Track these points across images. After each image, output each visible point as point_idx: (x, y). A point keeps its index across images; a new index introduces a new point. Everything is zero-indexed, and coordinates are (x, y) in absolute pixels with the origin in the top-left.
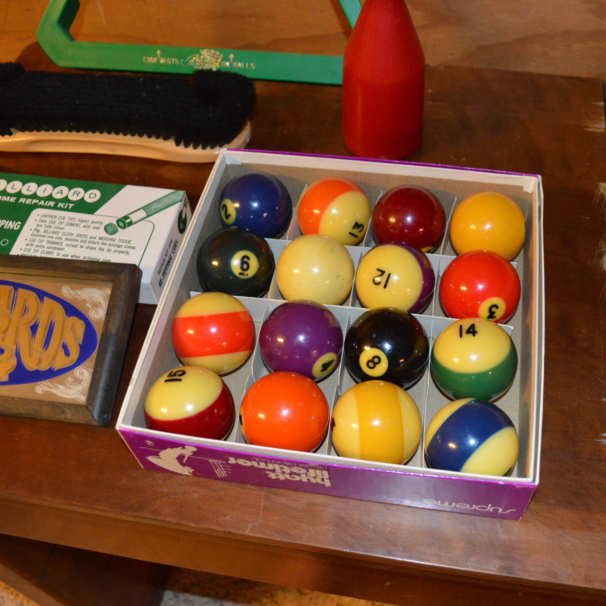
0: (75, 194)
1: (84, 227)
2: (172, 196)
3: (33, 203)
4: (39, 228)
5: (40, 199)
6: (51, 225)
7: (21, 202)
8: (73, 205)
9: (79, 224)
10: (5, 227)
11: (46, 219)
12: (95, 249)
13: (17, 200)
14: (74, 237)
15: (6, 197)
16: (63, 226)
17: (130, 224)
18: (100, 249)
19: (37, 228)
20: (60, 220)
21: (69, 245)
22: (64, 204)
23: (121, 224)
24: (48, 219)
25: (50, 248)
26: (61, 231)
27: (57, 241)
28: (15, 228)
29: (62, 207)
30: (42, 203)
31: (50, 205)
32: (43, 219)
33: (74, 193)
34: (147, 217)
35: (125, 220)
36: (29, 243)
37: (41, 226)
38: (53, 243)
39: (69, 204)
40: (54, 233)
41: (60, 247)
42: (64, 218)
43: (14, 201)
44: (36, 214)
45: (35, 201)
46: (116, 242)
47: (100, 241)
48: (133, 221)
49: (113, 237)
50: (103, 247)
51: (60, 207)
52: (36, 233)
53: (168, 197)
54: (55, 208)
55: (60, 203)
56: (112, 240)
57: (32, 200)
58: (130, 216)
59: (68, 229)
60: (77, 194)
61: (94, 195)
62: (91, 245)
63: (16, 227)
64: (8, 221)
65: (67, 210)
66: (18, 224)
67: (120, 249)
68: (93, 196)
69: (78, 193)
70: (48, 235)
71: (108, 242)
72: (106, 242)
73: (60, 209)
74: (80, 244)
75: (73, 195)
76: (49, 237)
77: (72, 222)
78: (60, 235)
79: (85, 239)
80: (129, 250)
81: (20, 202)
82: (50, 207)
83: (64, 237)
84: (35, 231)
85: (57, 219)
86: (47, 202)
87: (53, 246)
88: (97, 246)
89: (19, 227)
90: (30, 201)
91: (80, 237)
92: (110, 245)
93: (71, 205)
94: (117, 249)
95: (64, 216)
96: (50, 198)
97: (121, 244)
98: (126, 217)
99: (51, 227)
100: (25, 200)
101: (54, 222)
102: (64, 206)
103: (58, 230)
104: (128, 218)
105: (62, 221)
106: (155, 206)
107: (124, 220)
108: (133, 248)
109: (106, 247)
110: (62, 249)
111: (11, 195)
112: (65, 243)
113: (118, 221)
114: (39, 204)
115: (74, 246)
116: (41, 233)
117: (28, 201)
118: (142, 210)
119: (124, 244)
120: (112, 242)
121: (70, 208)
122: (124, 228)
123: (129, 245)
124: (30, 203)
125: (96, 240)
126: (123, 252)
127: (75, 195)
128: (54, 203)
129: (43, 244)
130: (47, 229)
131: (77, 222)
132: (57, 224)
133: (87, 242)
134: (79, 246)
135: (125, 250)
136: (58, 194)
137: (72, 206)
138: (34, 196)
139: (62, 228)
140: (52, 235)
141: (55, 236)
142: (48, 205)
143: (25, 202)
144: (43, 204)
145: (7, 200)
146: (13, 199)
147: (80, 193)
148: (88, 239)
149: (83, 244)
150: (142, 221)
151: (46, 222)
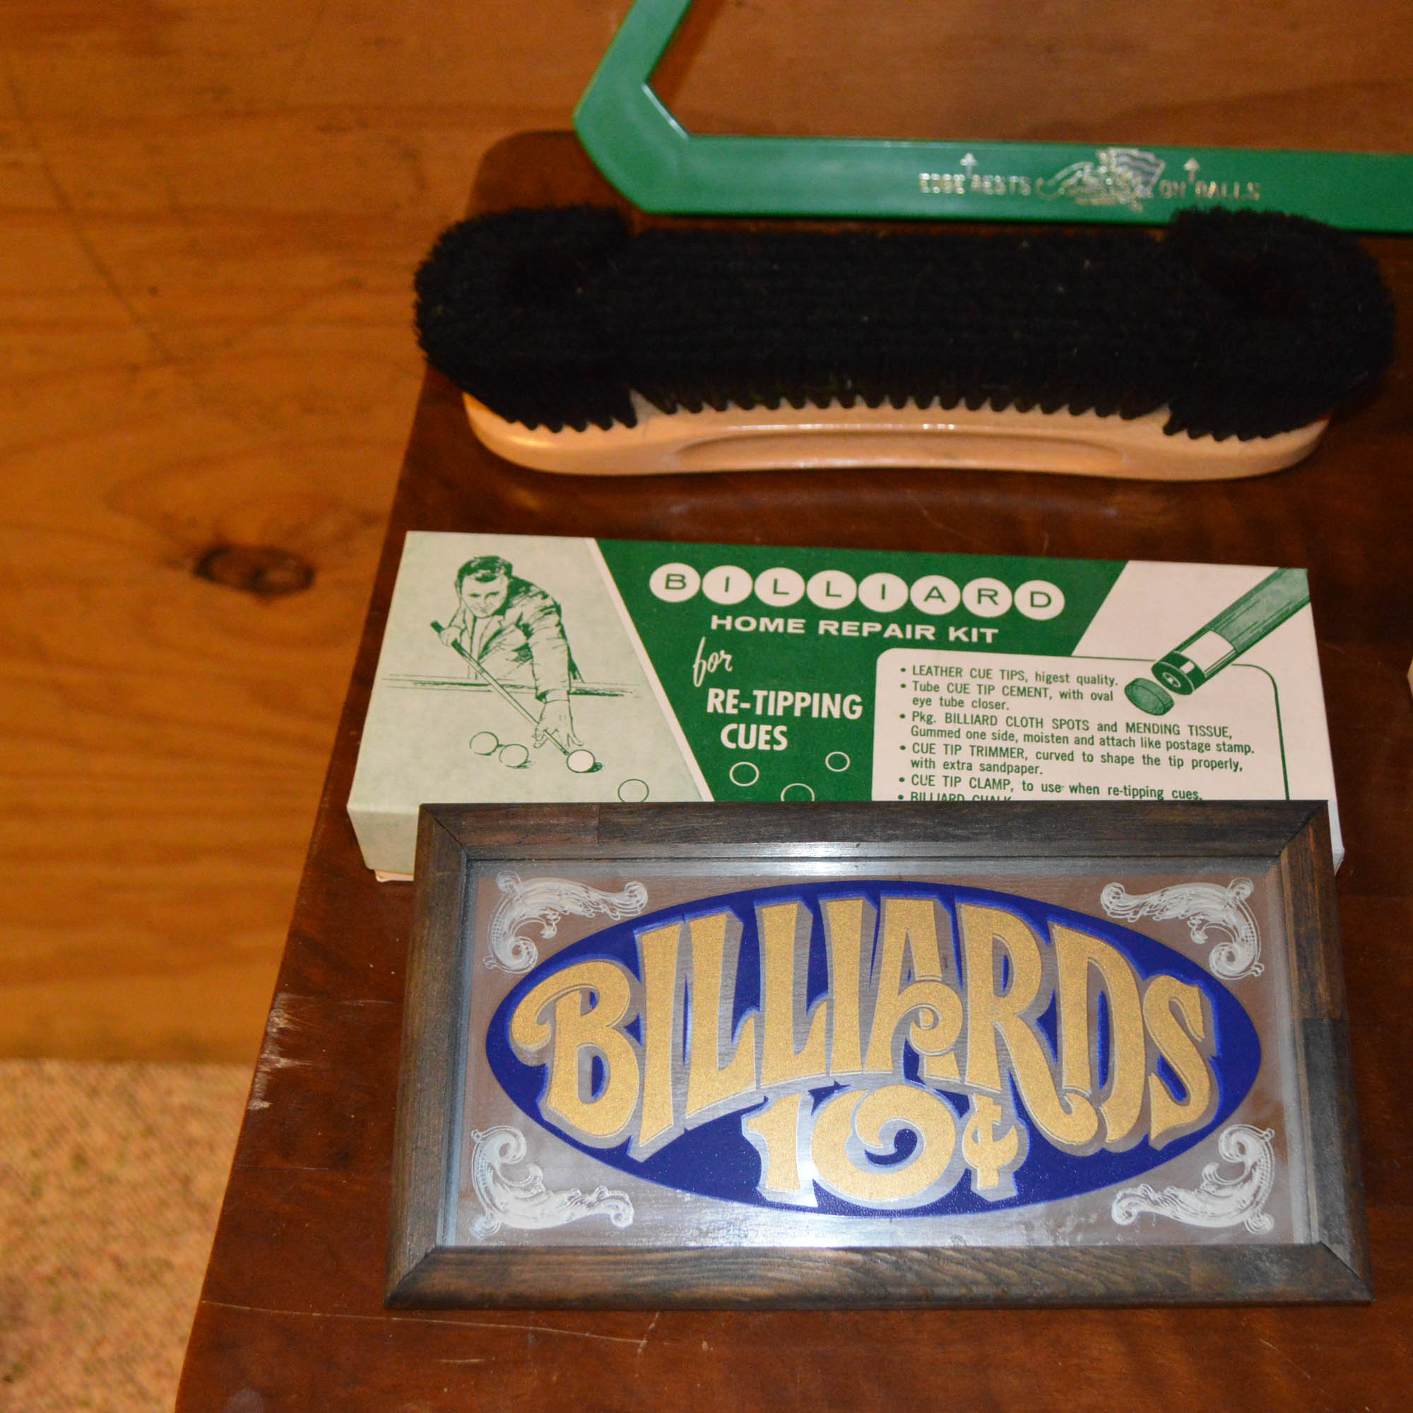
0: (983, 599)
1: (1063, 695)
2: (1275, 586)
3: (865, 634)
4: (926, 710)
5: (885, 619)
6: (958, 697)
7: (827, 631)
8: (996, 631)
9: (1045, 689)
10: (815, 714)
11: (933, 680)
12: (1131, 760)
13: (811, 627)
14: (1048, 730)
15: (772, 621)
16: (996, 696)
17: (1198, 677)
18: (1147, 759)
19: (917, 708)
20: (978, 681)
21: (1048, 757)
22: (964, 629)
23: (1170, 680)
24: (942, 681)
25: (990, 768)
26: (1001, 715)
27: (1005, 745)
28: (849, 716)
29: (965, 639)
30: (894, 631)
31: (923, 636)
32: (923, 680)
33: (980, 596)
34: (1238, 654)
35: (1179, 666)
36: (917, 757)
37: (929, 701)
38: (992, 752)
39: (982, 630)
40: (977, 720)
41: (1019, 762)
42: (987, 673)
43: (802, 631)
44: (890, 665)
45: (868, 628)
46: (1185, 736)
47: (1136, 736)
48: (1204, 666)
49: (1168, 719)
50: (1153, 752)
51: (957, 638)
52: (923, 726)
53: (1267, 590)
54: (941, 643)
55: (952, 629)
56: (1169, 729)
57: (857, 624)
58: (1185, 653)
59: (1020, 707)
60: (991, 597)
61: (1045, 600)
62: (1116, 751)
63: (853, 712)
64: (816, 696)
65: (981, 646)
66: (853, 703)
67: (1206, 756)
68: (1040, 600)
69: (992, 593)
70: (965, 729)
71: (1164, 738)
72: (1154, 738)
73: (958, 646)
74: (1079, 750)
75: (979, 602)
76: (971, 735)
77: (1015, 682)
78: (1002, 727)
79: (1087, 735)
80: (1237, 756)
81: (821, 632)
82: (923, 644)
83: (1019, 733)
84: (918, 719)
85: (966, 678)
86: (909, 628)
87: (999, 761)
88: (1137, 752)
89: (859, 710)
90: (856, 628)
91: (1065, 727)
92: (1170, 746)
93: (989, 633)
94: (1196, 755)
95: (983, 667)
96: (909, 614)
97: (1205, 740)
98: (1175, 659)
99: (961, 703)
100: (836, 624)
101: (964, 688)
102: (968, 634)
103: (989, 712)
104: (1184, 660)
105: (985, 682)
106: (1244, 620)
107: (1176, 668)
108: (1246, 750)
109: (1162, 754)
110: (1031, 770)
111: (786, 613)
112: (1031, 749)
113: (1158, 670)
114: (887, 634)
115: (1063, 757)
116: (939, 724)
117: (849, 628)
118: (1210, 635)
119: (1214, 741)
120: (1172, 738)
121: (989, 639)
122: (1185, 690)
123: (1228, 741)
124: (857, 634)
125: (1122, 734)
126: (1220, 764)
127: (985, 600)
128: (932, 629)
129: (964, 755)
130: (952, 710)
131: (1032, 683)
132: (973, 694)
133: (1097, 741)
134: (1078, 757)
135: (1224, 756)
136: (930, 600)
137: (994, 635)
138: (857, 611)
139: (998, 706)
140: (978, 728)
141: (988, 729)
142: (918, 636)
143: (839, 630)
144: (899, 634)
145: (777, 628)
146: (795, 626)
147: (996, 594)
148: (1099, 736)
149: (1088, 749)
150: (1229, 667)
151: (936, 688)
